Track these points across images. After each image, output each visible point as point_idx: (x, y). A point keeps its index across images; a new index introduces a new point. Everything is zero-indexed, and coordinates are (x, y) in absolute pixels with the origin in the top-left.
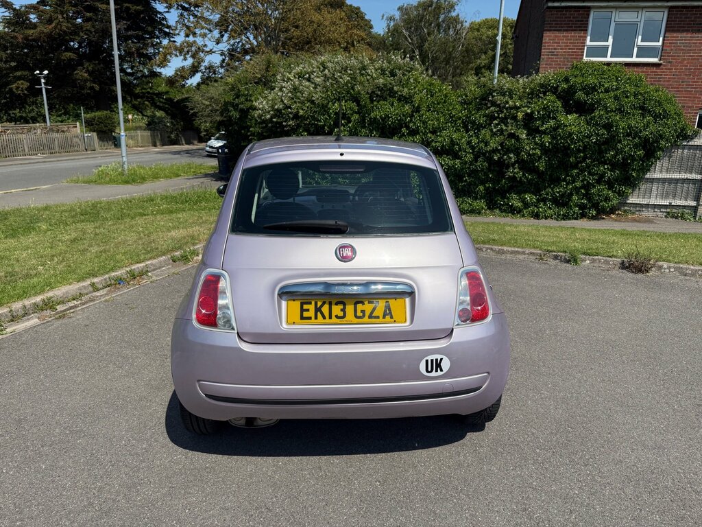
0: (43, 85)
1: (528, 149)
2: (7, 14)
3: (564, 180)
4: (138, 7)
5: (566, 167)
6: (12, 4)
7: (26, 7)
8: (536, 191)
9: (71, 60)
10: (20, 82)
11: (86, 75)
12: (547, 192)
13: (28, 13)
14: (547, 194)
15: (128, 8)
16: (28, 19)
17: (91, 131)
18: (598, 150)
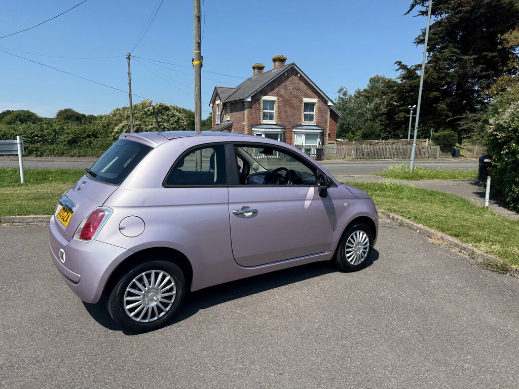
0: (411, 115)
2: (403, 72)
4: (494, 54)
6: (407, 66)
7: (416, 66)
9: (436, 97)
10: (401, 113)
11: (444, 106)
13: (415, 70)
15: (487, 55)
16: (415, 73)
17: (437, 144)
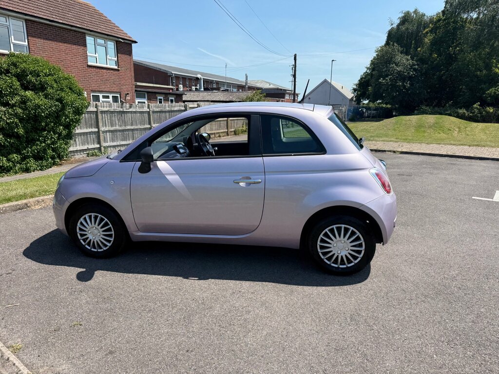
1: (5, 119)
3: (39, 140)
5: (38, 130)
8: (18, 152)
12: (28, 151)
14: (28, 152)
18: (57, 116)
